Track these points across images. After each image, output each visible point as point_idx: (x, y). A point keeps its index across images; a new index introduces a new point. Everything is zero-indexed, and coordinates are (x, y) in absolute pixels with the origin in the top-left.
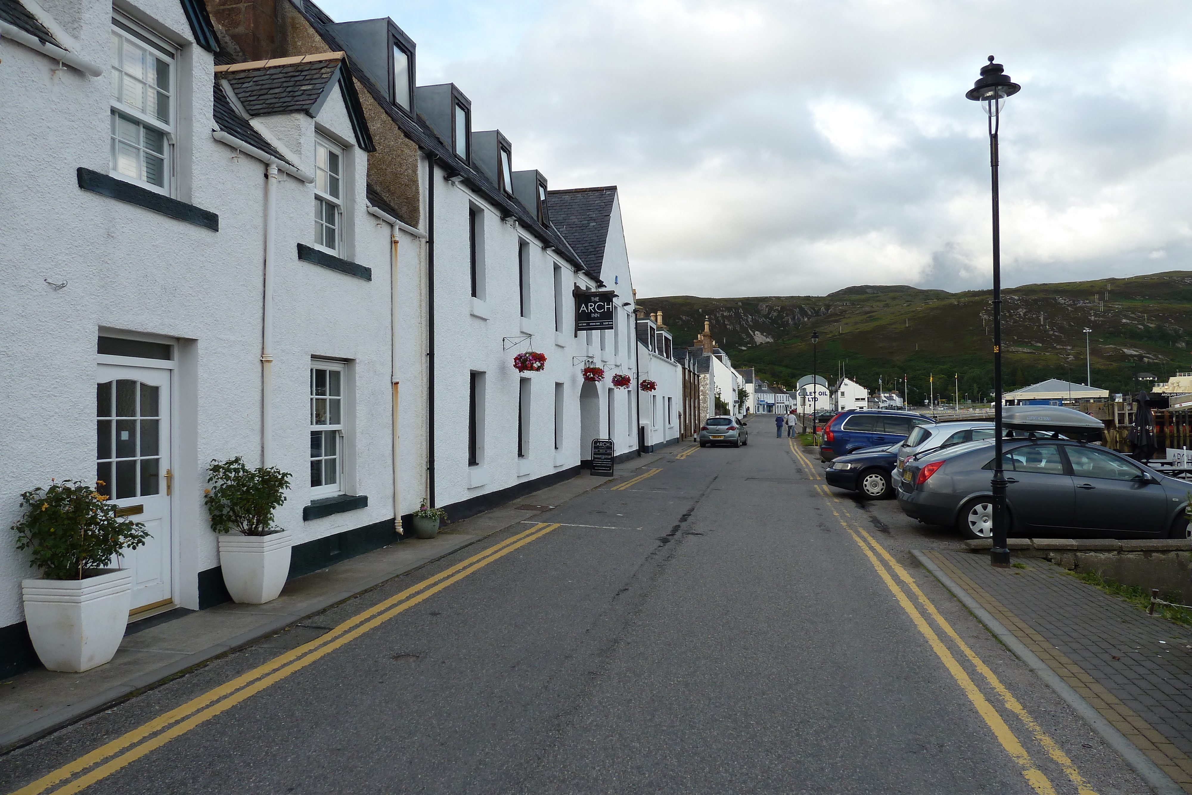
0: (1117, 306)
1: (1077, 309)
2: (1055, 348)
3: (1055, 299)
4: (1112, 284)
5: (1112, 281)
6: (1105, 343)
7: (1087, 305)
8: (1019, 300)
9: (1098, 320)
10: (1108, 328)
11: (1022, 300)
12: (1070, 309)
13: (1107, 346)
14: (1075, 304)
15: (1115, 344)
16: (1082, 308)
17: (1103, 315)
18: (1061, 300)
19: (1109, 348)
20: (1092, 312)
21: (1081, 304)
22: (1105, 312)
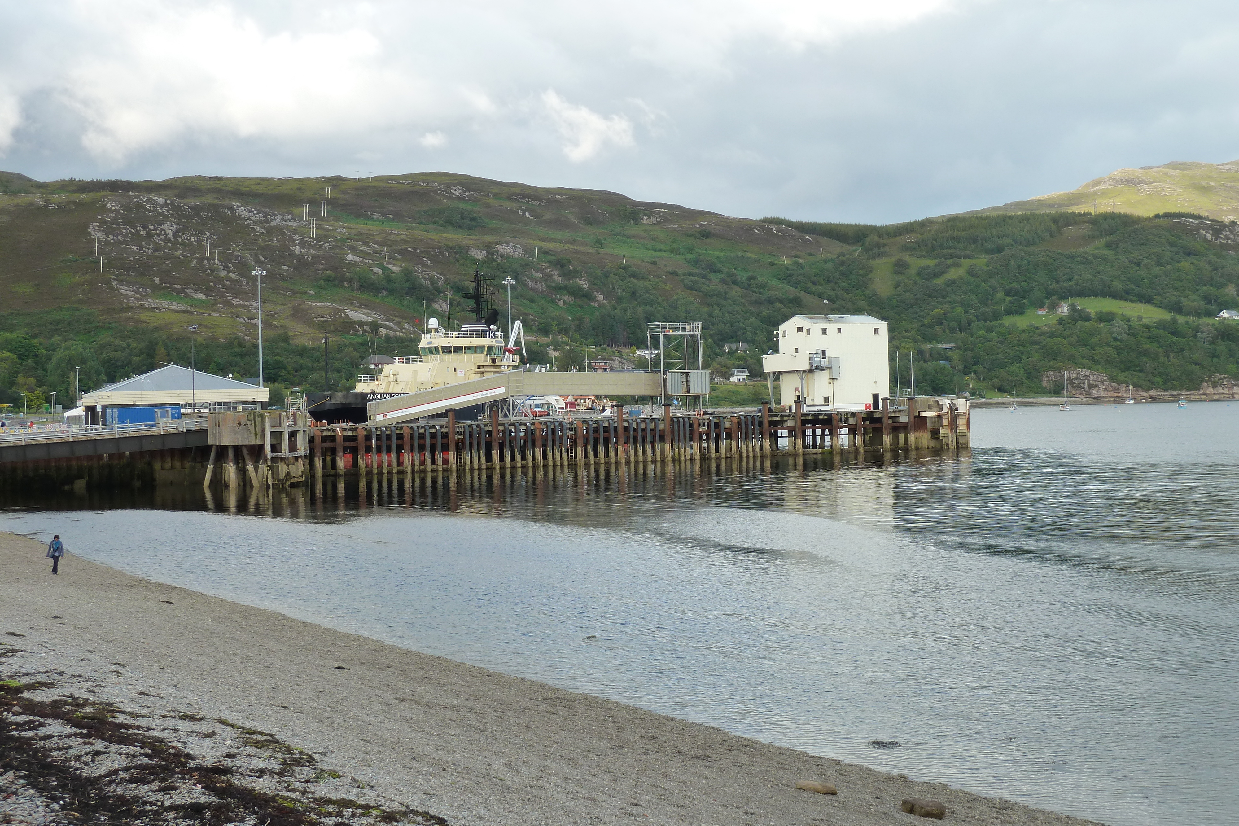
0: (340, 229)
1: (270, 231)
2: (228, 304)
3: (231, 209)
4: (334, 186)
5: (336, 182)
6: (317, 297)
7: (289, 223)
8: (166, 204)
9: (307, 254)
10: (324, 269)
11: (172, 206)
12: (258, 229)
13: (320, 304)
14: (268, 221)
15: (333, 301)
16: (280, 230)
17: (316, 244)
18: (242, 212)
19: (323, 307)
20: (296, 237)
21: (277, 221)
22: (318, 239)
